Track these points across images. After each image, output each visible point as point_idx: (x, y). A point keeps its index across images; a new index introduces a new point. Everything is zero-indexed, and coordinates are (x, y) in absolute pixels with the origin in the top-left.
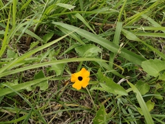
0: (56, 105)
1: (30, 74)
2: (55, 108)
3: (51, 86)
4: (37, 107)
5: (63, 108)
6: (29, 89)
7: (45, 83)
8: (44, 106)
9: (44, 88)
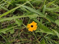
0: (18, 40)
1: (5, 26)
2: (17, 41)
3: (15, 32)
4: (9, 41)
5: (21, 41)
6: (5, 33)
7: (12, 30)
8: (12, 41)
9: (12, 32)
